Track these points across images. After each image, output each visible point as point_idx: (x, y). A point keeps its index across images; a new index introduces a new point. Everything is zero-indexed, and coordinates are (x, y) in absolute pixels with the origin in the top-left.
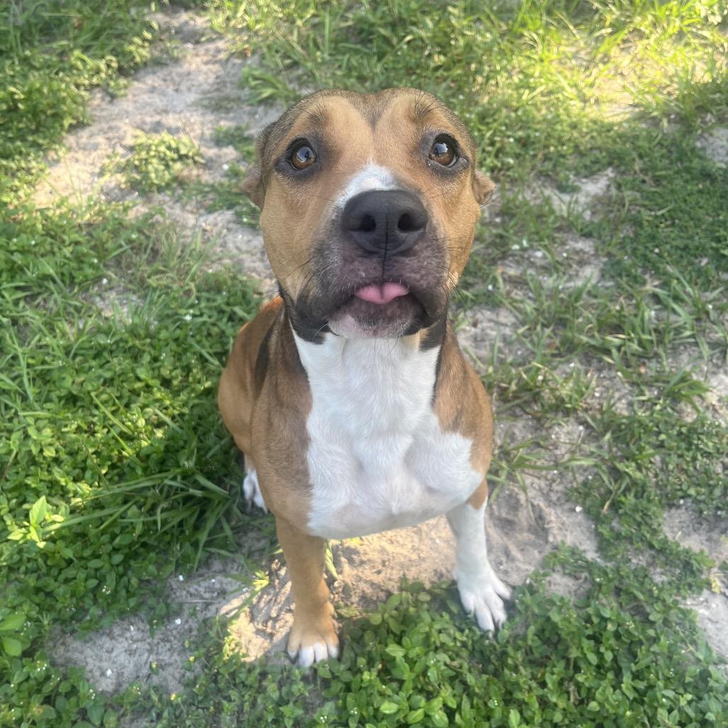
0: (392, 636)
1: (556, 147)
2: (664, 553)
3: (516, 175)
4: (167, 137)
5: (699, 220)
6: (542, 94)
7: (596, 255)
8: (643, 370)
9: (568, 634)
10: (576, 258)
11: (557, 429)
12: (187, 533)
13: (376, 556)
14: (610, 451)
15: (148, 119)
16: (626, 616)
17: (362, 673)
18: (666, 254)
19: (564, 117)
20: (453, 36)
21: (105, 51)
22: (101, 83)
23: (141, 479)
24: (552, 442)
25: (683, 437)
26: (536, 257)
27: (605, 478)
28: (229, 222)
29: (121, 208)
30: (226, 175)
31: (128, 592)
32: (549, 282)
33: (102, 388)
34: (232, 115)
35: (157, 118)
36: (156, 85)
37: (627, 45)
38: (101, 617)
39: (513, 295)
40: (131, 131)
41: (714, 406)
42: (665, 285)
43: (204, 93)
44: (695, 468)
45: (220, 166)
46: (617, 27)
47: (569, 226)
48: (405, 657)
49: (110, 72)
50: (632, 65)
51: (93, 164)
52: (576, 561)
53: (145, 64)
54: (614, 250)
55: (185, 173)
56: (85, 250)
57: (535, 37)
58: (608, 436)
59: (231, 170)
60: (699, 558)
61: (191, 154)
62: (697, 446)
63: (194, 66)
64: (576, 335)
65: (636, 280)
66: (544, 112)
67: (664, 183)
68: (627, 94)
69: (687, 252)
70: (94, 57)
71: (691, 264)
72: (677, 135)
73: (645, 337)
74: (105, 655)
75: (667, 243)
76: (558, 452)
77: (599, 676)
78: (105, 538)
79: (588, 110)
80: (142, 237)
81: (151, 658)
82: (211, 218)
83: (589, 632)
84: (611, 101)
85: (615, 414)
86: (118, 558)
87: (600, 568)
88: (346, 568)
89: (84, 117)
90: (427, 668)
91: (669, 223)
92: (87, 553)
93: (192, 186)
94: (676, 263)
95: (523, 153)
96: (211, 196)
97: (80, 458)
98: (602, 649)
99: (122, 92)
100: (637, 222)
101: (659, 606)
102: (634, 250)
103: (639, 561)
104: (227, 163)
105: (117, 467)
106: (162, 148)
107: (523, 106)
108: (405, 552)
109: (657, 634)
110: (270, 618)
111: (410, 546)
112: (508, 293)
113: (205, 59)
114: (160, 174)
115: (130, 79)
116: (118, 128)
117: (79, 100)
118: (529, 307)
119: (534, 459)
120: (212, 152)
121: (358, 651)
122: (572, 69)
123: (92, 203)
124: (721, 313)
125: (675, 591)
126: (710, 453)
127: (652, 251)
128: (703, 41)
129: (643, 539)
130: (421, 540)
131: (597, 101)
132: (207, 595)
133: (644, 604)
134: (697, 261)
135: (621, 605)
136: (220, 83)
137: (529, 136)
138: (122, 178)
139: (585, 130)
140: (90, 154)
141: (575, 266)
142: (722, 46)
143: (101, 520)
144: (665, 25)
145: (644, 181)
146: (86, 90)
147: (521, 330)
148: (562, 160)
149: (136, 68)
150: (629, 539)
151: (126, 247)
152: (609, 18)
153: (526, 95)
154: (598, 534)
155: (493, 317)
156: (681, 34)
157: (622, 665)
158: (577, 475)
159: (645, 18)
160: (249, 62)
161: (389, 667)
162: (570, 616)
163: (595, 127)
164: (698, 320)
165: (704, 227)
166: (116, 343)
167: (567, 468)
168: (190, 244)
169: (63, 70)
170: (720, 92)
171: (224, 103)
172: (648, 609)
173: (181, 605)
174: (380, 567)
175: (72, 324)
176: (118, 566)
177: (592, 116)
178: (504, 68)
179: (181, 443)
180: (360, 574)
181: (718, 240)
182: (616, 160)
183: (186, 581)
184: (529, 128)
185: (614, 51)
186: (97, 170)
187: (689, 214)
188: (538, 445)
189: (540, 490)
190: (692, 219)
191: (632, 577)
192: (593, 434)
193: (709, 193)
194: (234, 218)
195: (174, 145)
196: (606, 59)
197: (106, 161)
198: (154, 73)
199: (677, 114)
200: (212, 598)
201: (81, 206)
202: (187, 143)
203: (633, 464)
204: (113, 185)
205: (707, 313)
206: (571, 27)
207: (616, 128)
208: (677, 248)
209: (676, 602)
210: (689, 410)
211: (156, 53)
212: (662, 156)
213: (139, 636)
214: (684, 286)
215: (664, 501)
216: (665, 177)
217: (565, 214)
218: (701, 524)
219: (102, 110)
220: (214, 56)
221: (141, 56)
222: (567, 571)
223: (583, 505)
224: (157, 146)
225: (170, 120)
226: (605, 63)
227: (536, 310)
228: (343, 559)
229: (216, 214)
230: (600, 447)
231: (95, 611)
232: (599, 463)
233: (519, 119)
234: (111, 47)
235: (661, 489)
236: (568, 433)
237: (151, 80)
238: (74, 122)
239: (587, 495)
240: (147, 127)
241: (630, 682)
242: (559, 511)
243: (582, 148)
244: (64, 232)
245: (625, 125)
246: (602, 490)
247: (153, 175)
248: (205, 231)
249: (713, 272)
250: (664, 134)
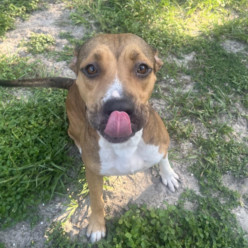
0: (127, 229)
1: (176, 44)
2: (223, 192)
3: (163, 53)
4: (43, 35)
5: (224, 70)
6: (170, 26)
7: (191, 81)
8: (210, 122)
9: (192, 226)
10: (185, 82)
11: (183, 144)
12: (47, 186)
13: (119, 195)
14: (202, 152)
15: (36, 28)
16: (212, 218)
17: (116, 245)
18: (214, 82)
19: (178, 34)
20: (140, 6)
21: (22, 5)
22: (19, 15)
23: (30, 164)
24: (181, 149)
25: (226, 147)
26: (171, 81)
27: (201, 163)
28: (64, 65)
29: (25, 59)
30: (64, 49)
31: (22, 211)
32: (176, 90)
33: (15, 127)
34: (66, 28)
35: (39, 28)
36: (39, 17)
37: (196, 12)
38: (11, 221)
39: (164, 94)
40: (30, 32)
41: (235, 136)
42: (215, 92)
43: (56, 20)
44: (231, 159)
45: (62, 45)
46: (193, 7)
47: (182, 71)
48: (132, 238)
49: (23, 12)
50: (198, 19)
51: (15, 43)
52: (193, 195)
53: (36, 10)
54: (197, 80)
55: (49, 48)
56: (11, 74)
57: (167, 8)
58: (201, 147)
59: (65, 47)
60: (235, 194)
61: (51, 41)
62: (231, 151)
63: (53, 11)
64: (187, 109)
65: (205, 90)
66: (171, 32)
67: (212, 57)
68: (197, 28)
69: (221, 81)
70: (17, 6)
71: (223, 85)
72: (214, 42)
73: (211, 111)
74: (13, 237)
75: (214, 78)
76: (184, 153)
77: (204, 242)
78: (14, 189)
79: (185, 32)
80: (33, 70)
81: (31, 238)
82: (58, 64)
83: (200, 225)
84: (193, 30)
85: (202, 139)
86: (19, 197)
87: (201, 198)
88: (108, 200)
89: (13, 27)
90: (141, 242)
91: (214, 71)
92: (6, 195)
93: (51, 52)
94: (218, 85)
95: (165, 45)
96: (58, 56)
97: (5, 155)
98: (205, 232)
99: (27, 19)
100: (204, 70)
101: (223, 213)
102: (204, 80)
103: (215, 195)
104: (64, 45)
105: (20, 159)
106: (41, 39)
107: (164, 30)
108: (130, 192)
109: (223, 224)
110: (79, 221)
111: (132, 190)
112: (163, 93)
113: (57, 9)
114: (40, 48)
115: (30, 14)
116: (25, 31)
117: (12, 21)
118: (170, 99)
119: (175, 156)
120: (58, 41)
121: (114, 235)
122: (179, 19)
123: (15, 57)
124: (234, 102)
125: (228, 207)
126: (236, 154)
127: (210, 80)
128: (220, 12)
129: (216, 187)
130: (136, 187)
131: (188, 29)
132: (54, 212)
133: (218, 213)
134: (224, 84)
135: (210, 213)
136: (62, 17)
137: (167, 40)
138: (26, 48)
139: (185, 39)
140: (14, 39)
141: (185, 85)
142: (226, 14)
143: (12, 182)
144: (208, 7)
145: (205, 57)
146: (14, 17)
147: (168, 107)
148: (178, 48)
149: (33, 11)
150: (211, 187)
151: (27, 74)
152: (190, 4)
153: (165, 26)
154: (200, 185)
155: (158, 102)
156: (213, 10)
157: (212, 238)
158: (191, 162)
159: (201, 4)
160: (72, 11)
161: (125, 241)
162: (193, 218)
163: (188, 38)
164: (227, 105)
165: (226, 72)
166: (22, 110)
167: (187, 159)
168: (50, 73)
169: (6, 10)
170: (227, 28)
171: (63, 24)
172: (220, 215)
173: (43, 216)
174: (121, 199)
175: (5, 102)
176: (18, 200)
177: (187, 34)
178: (158, 18)
179: (45, 149)
180: (114, 202)
181: (231, 77)
182: (195, 49)
183: (45, 206)
184: (167, 37)
185: (192, 14)
186: (17, 45)
187: (220, 68)
188: (177, 150)
189: (178, 167)
190: (222, 70)
191: (213, 201)
192: (195, 146)
193: (226, 61)
194: (66, 64)
195: (45, 38)
196: (190, 16)
197: (20, 42)
198: (39, 13)
199: (213, 35)
200: (56, 213)
201: (10, 58)
202: (50, 37)
203: (211, 158)
204: (22, 51)
205: (230, 102)
206: (178, 6)
207: (194, 38)
208: (218, 79)
209: (229, 211)
210: (227, 137)
211: (40, 6)
212: (210, 48)
213: (26, 229)
214: (221, 92)
215: (222, 172)
216: (212, 55)
217: (180, 67)
218: (235, 180)
219: (20, 24)
220: (60, 8)
221: (34, 7)
222: (190, 200)
223: (194, 173)
224: (39, 38)
225: (44, 29)
226: (190, 17)
227: (173, 100)
228: (107, 196)
229: (60, 62)
230: (198, 151)
231: (9, 219)
232: (198, 157)
233: (163, 34)
234: (23, 3)
235: (220, 167)
236: (187, 146)
237: (37, 15)
238: (9, 28)
239: (195, 169)
240: (35, 31)
241: (216, 244)
242: (185, 176)
243: (184, 45)
244: (3, 67)
245: (198, 38)
246: (200, 167)
247: (37, 48)
248: (55, 68)
249: (230, 88)
250: (210, 41)
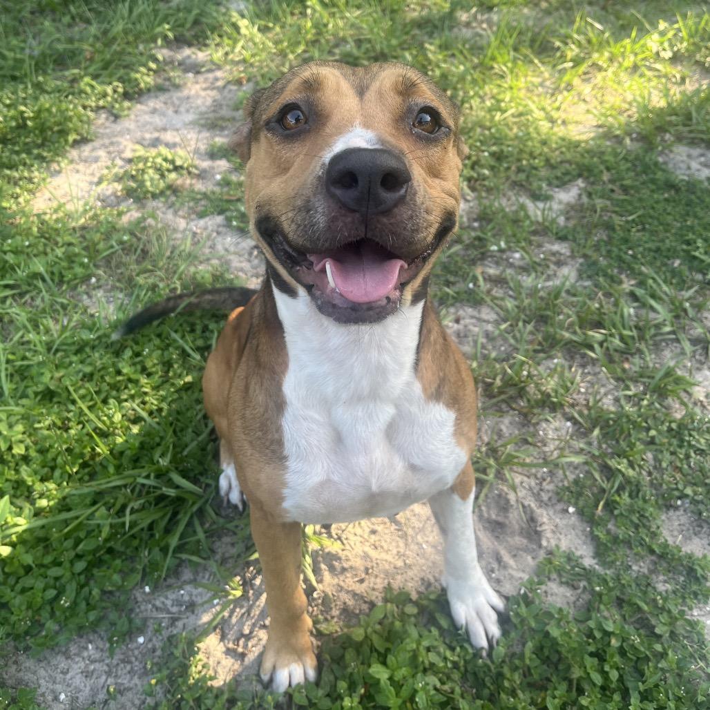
0: (375, 654)
1: (528, 160)
2: (665, 558)
3: (492, 184)
4: (164, 151)
5: (668, 225)
6: (513, 116)
7: (573, 257)
8: (626, 366)
9: (569, 652)
10: (553, 259)
11: (544, 425)
12: (157, 536)
13: (358, 563)
14: (600, 447)
15: (148, 136)
16: (629, 628)
17: (342, 699)
18: (639, 256)
19: (535, 135)
20: (430, 68)
21: (114, 78)
22: (106, 104)
23: (113, 478)
24: (540, 438)
25: (674, 433)
26: (514, 258)
27: (597, 476)
28: (219, 226)
29: (115, 212)
30: (218, 184)
31: (88, 604)
32: (528, 281)
33: (80, 383)
34: (226, 132)
35: (156, 135)
36: (158, 107)
37: (587, 76)
38: (57, 633)
39: (493, 292)
40: (130, 146)
41: (701, 402)
42: (641, 284)
43: (201, 114)
44: (690, 466)
45: (213, 176)
46: (577, 62)
47: (544, 230)
48: (391, 679)
49: (116, 96)
50: (594, 92)
51: (93, 174)
52: (573, 568)
53: (149, 90)
54: (589, 252)
55: (179, 182)
56: (77, 250)
57: (504, 69)
58: (596, 432)
59: (223, 179)
60: (703, 563)
61: (186, 165)
62: (689, 442)
63: (193, 92)
64: (558, 330)
65: (613, 280)
66: (515, 130)
67: (632, 192)
68: (590, 116)
69: (660, 255)
70: (103, 83)
71: (665, 265)
72: (640, 151)
73: (627, 333)
74: (59, 677)
75: (640, 246)
76: (546, 449)
77: (604, 698)
78: (69, 543)
79: (556, 129)
80: (134, 240)
81: (110, 681)
82: (202, 222)
83: (592, 649)
84: (576, 122)
85: (602, 410)
86: (80, 566)
87: (599, 576)
88: (327, 576)
89: (88, 133)
90: (416, 691)
91: (640, 227)
92: (48, 560)
93: (185, 193)
94: (651, 264)
95: (497, 165)
96: (203, 202)
97: (50, 456)
98: (607, 668)
99: (126, 112)
100: (609, 227)
101: (664, 618)
102: (609, 252)
103: (640, 567)
104: (219, 173)
105: (88, 466)
106: (159, 160)
107: (496, 125)
108: (389, 558)
109: (664, 649)
110: (243, 635)
111: (395, 552)
112: (489, 292)
113: (204, 86)
114: (156, 182)
115: (134, 102)
116: (118, 143)
117: (85, 119)
118: (510, 304)
119: (523, 456)
120: (206, 164)
121: (338, 674)
122: (539, 95)
123: (88, 207)
124: (699, 311)
125: (680, 601)
126: (703, 450)
127: (626, 253)
128: (656, 73)
129: (642, 543)
130: (406, 545)
131: (564, 122)
132: (175, 609)
133: (649, 616)
134: (669, 262)
135: (624, 617)
136: (217, 106)
137: (502, 151)
138: (118, 187)
139: (554, 146)
140: (90, 166)
141: (552, 266)
142: (674, 76)
143: (66, 523)
144: (621, 59)
145: (612, 191)
146: (92, 111)
147: (503, 326)
148: (534, 172)
149: (141, 93)
150: (628, 543)
151: (117, 247)
152: (570, 55)
153: (498, 116)
154: (594, 538)
155: (475, 313)
156: (635, 68)
157: (630, 685)
158: (568, 473)
159: (602, 54)
160: (244, 88)
161: (372, 691)
162: (571, 630)
163: (564, 143)
164: (677, 317)
165: (673, 231)
166: (99, 338)
167: (557, 465)
168: (180, 245)
169: (73, 94)
170: (676, 115)
171: (220, 123)
172: (653, 622)
173: (145, 620)
174: (363, 575)
175: (57, 321)
176: (79, 574)
177: (560, 134)
178: (476, 94)
179: (157, 440)
180: (342, 584)
181: (688, 243)
182: (585, 172)
183: (152, 592)
184: (502, 144)
185: (576, 81)
186: (96, 180)
187: (658, 219)
188: (526, 442)
189: (531, 489)
190: (661, 224)
191: (634, 585)
192: (582, 431)
193: (674, 201)
194: (225, 223)
195: (170, 157)
196: (569, 87)
197: (105, 172)
198: (156, 97)
199: (639, 134)
200: (180, 612)
201: (77, 211)
202: (182, 156)
203: (625, 461)
204: (109, 193)
205: (685, 311)
206: (536, 61)
207: (583, 145)
208: (650, 250)
209: (682, 613)
210: (677, 406)
211: (160, 81)
212: (628, 169)
213: (97, 656)
214: (659, 285)
215: (660, 502)
216: (632, 187)
217: (540, 219)
218: (702, 527)
219: (106, 128)
220: (212, 83)
221: (146, 83)
222: (564, 580)
223: (575, 505)
224: (154, 158)
225: (169, 137)
226: (568, 91)
227: (518, 307)
228: (323, 566)
229: (207, 219)
230: (590, 444)
231: (51, 626)
232: (590, 460)
233: (493, 137)
234: (118, 75)
235: (656, 489)
236: (556, 429)
237: (153, 103)
238: (78, 138)
239: (580, 494)
240: (146, 143)
241: (638, 703)
242: (551, 513)
243: (553, 161)
244: (58, 235)
245: (591, 142)
246: (595, 490)
247: (148, 184)
248: (195, 234)
249: (687, 273)
250: (628, 151)
